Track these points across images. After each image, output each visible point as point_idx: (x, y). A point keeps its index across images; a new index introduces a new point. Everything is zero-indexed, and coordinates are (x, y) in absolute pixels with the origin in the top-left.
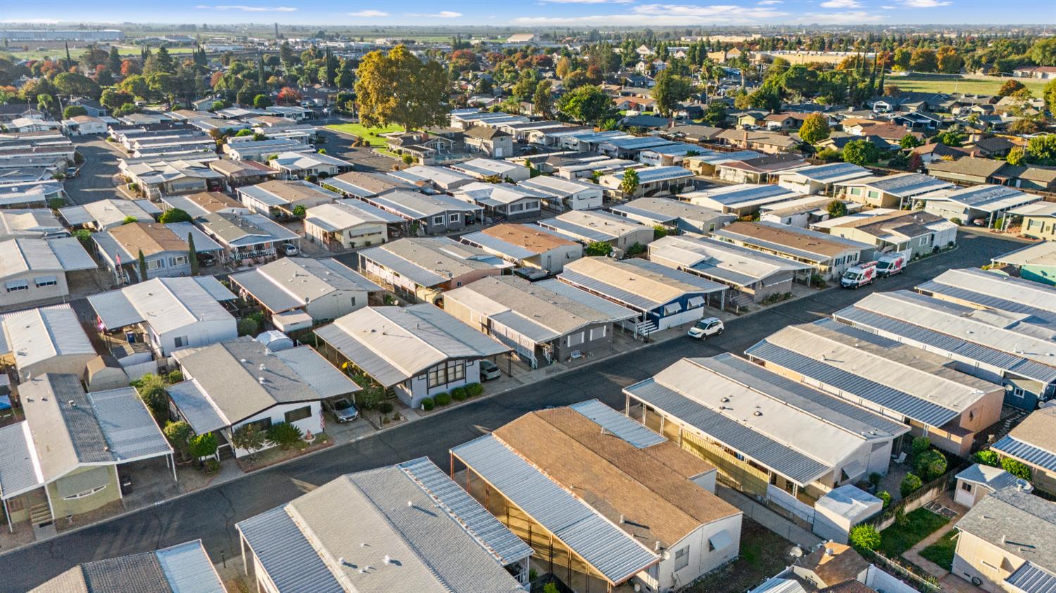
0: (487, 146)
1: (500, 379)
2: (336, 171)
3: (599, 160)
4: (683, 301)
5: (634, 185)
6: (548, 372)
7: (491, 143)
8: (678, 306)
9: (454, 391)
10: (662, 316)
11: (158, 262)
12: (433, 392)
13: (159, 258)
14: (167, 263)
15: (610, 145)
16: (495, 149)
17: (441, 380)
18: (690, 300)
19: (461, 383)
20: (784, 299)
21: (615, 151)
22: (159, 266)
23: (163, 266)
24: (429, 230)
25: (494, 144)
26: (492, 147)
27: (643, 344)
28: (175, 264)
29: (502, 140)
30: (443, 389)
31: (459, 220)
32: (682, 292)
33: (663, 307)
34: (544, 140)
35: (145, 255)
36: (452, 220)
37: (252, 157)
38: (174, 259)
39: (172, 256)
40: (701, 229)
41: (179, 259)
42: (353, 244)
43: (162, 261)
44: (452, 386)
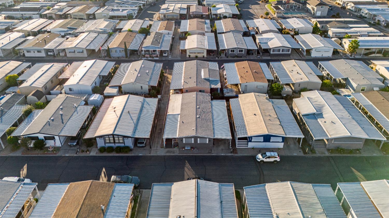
0: (313, 9)
1: (145, 148)
2: (231, 16)
3: (361, 27)
4: (267, 138)
5: (354, 49)
6: (168, 152)
7: (315, 8)
8: (262, 139)
9: (118, 147)
10: (251, 141)
11: (115, 50)
12: (107, 145)
13: (115, 49)
14: (118, 51)
15: (382, 17)
16: (316, 11)
17: (112, 141)
18: (272, 138)
19: (123, 145)
20: (349, 153)
21: (383, 21)
22: (116, 52)
23: (117, 52)
24: (227, 55)
25: (317, 9)
26: (315, 10)
27: (229, 153)
28: (121, 52)
29: (322, 7)
30: (112, 145)
31: (243, 52)
32: (267, 133)
33: (251, 137)
34: (354, 8)
35: (110, 48)
36: (239, 52)
37: (210, 4)
38: (121, 51)
39: (120, 49)
40: (355, 88)
41: (123, 51)
42: (189, 56)
43: (117, 50)
44: (117, 145)
